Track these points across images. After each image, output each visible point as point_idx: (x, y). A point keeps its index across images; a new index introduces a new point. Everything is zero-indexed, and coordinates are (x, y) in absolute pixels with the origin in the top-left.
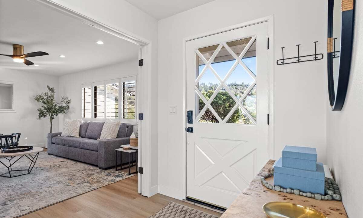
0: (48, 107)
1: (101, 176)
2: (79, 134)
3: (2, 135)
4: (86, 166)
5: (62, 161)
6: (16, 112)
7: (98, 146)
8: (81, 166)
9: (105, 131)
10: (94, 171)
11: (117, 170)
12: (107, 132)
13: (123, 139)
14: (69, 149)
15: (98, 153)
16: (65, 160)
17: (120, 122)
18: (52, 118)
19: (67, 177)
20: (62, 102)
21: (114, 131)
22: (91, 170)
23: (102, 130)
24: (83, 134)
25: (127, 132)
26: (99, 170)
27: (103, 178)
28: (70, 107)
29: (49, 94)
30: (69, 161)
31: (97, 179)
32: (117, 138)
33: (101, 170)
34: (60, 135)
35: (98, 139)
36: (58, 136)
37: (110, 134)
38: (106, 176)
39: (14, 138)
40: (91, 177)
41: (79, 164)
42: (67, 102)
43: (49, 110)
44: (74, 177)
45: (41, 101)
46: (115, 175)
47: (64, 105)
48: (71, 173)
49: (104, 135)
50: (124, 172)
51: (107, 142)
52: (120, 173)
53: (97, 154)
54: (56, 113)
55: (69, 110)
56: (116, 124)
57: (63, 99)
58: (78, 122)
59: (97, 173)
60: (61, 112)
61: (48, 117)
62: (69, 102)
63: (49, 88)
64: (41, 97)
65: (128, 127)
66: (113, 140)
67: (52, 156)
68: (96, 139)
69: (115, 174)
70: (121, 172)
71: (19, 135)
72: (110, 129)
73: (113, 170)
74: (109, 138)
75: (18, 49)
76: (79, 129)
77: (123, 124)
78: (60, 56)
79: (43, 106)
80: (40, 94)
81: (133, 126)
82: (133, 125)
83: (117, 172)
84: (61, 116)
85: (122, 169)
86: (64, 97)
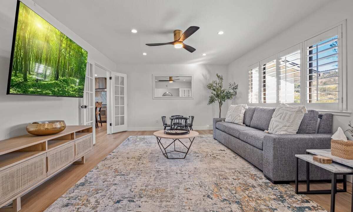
0: (217, 94)
1: (265, 196)
2: (243, 121)
3: (183, 116)
4: (246, 165)
5: (221, 150)
6: (193, 99)
7: (263, 143)
8: (240, 163)
9: (276, 121)
10: (255, 180)
11: (298, 193)
12: (278, 122)
13: (311, 136)
14: (229, 137)
15: (263, 152)
16: (225, 149)
17: (304, 107)
18: (221, 103)
19: (214, 179)
20: (230, 89)
21: (292, 122)
22: (252, 175)
23: (272, 119)
24: (248, 122)
25: (319, 126)
26: (265, 180)
27: (268, 203)
28: (237, 93)
29: (218, 81)
30: (228, 151)
31: (257, 203)
32: (297, 133)
33: (268, 181)
34: (224, 121)
35: (266, 131)
36: (222, 121)
37: (285, 126)
38: (274, 199)
39: (188, 120)
40: (247, 192)
41: (239, 159)
42: (234, 88)
43: (218, 96)
44: (224, 181)
45: (212, 88)
46: (294, 205)
47: (232, 91)
48: (223, 173)
49: (274, 126)
50: (315, 205)
51: (279, 139)
52: (306, 205)
53: (262, 154)
54: (223, 98)
55: (237, 96)
56: (296, 110)
57: (231, 85)
58: (242, 107)
59: (261, 186)
60: (229, 98)
61: (217, 103)
62: (236, 88)
63: (218, 76)
64: (212, 85)
65: (321, 116)
66: (289, 136)
67: (216, 141)
68: (263, 130)
69: (294, 202)
70: (307, 201)
71: (193, 118)
72: (284, 117)
73: (290, 189)
74: (282, 133)
75: (177, 35)
76: (243, 115)
77: (312, 111)
78: (218, 33)
79: (212, 93)
80: (211, 82)
81: (333, 115)
82: (333, 113)
83: (299, 197)
84: (228, 101)
85: (308, 192)
86: (231, 83)
